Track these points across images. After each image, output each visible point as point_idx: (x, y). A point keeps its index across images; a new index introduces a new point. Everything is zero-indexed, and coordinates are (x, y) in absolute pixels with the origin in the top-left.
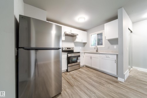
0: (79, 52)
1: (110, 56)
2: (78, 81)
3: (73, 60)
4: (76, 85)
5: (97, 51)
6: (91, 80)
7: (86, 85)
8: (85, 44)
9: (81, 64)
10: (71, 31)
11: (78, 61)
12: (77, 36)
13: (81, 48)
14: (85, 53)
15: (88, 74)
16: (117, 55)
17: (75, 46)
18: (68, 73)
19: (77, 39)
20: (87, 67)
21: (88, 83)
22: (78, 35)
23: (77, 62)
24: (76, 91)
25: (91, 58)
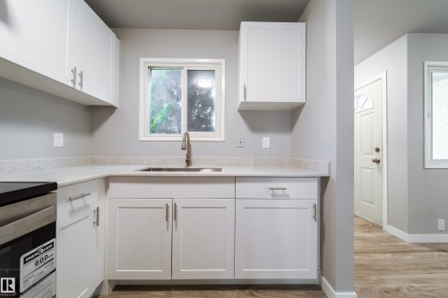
0: (48, 188)
5: (188, 162)
13: (59, 139)
14: (108, 180)
16: (324, 181)
25: (172, 212)
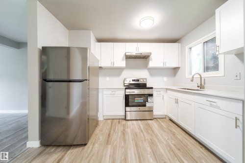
0: (152, 88)
1: (219, 102)
2: (125, 140)
3: (136, 101)
4: (115, 144)
5: (201, 87)
6: (149, 149)
7: (129, 152)
8: (175, 70)
9: (156, 112)
10: (137, 49)
11: (148, 104)
12: (152, 56)
13: (165, 79)
14: (167, 89)
15: (156, 136)
17: (152, 75)
18: (124, 122)
19: (150, 62)
20: (171, 120)
21: (138, 150)
22: (151, 53)
23: (145, 106)
24: (104, 153)
25: (177, 102)
